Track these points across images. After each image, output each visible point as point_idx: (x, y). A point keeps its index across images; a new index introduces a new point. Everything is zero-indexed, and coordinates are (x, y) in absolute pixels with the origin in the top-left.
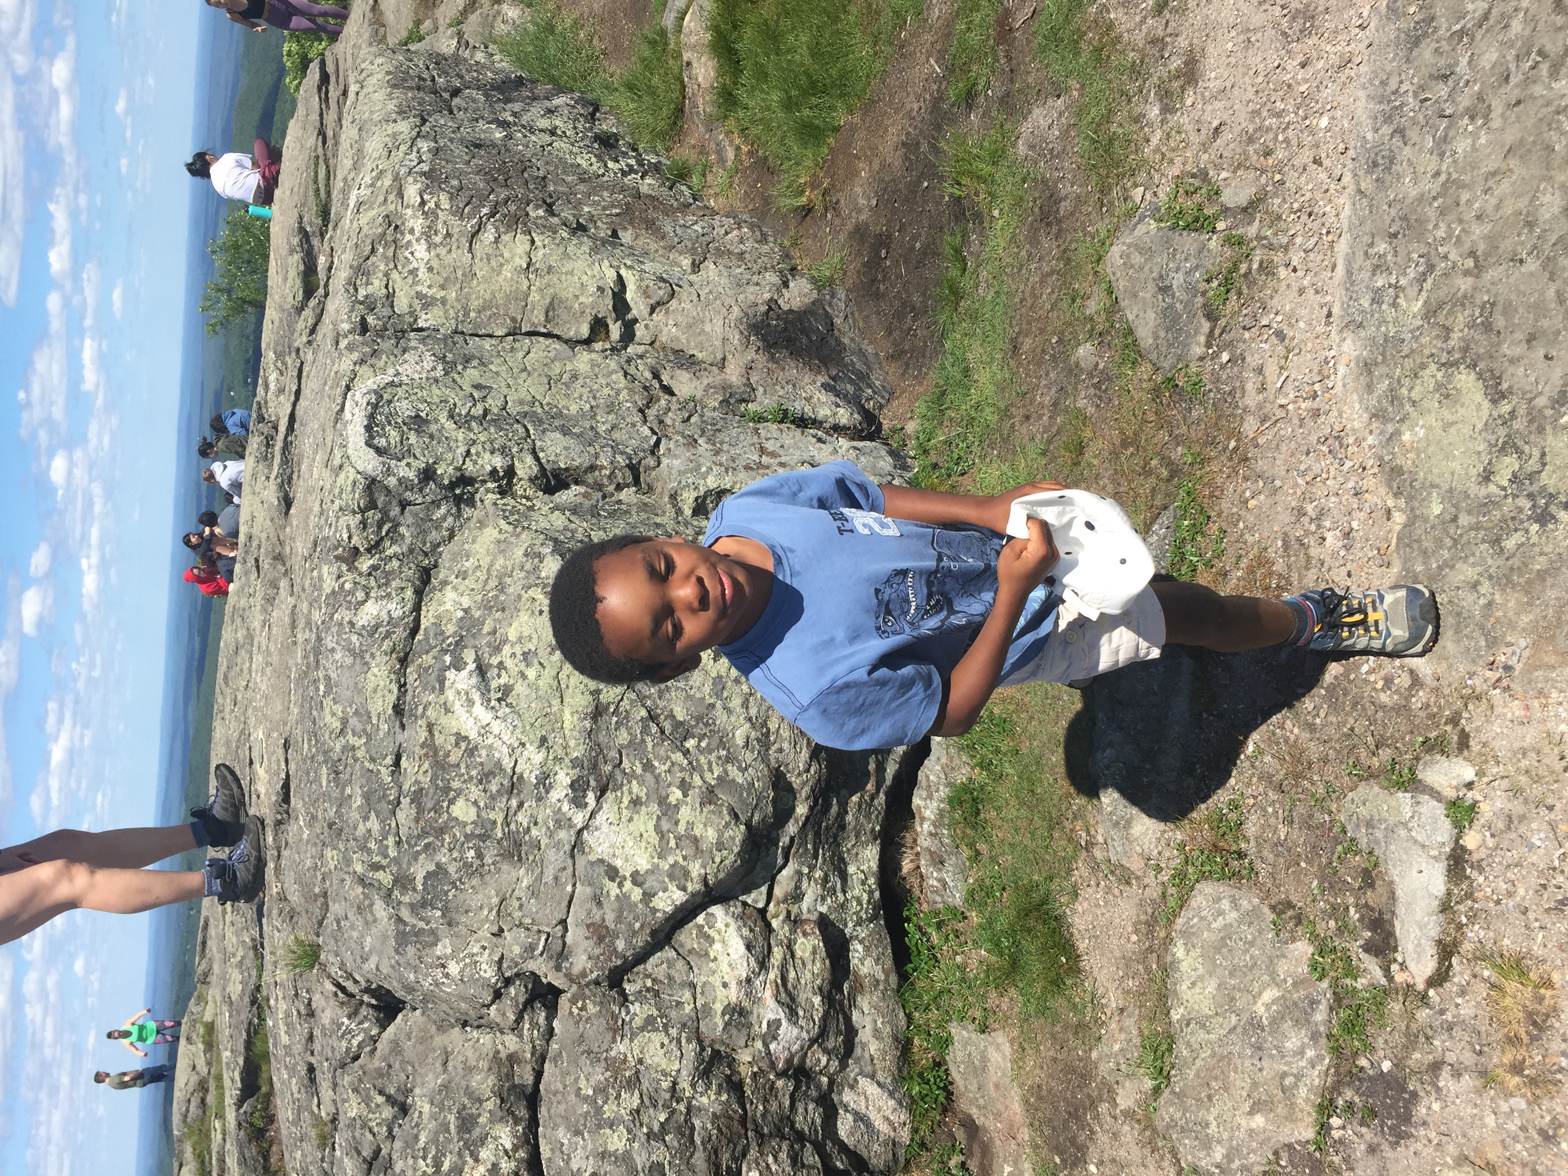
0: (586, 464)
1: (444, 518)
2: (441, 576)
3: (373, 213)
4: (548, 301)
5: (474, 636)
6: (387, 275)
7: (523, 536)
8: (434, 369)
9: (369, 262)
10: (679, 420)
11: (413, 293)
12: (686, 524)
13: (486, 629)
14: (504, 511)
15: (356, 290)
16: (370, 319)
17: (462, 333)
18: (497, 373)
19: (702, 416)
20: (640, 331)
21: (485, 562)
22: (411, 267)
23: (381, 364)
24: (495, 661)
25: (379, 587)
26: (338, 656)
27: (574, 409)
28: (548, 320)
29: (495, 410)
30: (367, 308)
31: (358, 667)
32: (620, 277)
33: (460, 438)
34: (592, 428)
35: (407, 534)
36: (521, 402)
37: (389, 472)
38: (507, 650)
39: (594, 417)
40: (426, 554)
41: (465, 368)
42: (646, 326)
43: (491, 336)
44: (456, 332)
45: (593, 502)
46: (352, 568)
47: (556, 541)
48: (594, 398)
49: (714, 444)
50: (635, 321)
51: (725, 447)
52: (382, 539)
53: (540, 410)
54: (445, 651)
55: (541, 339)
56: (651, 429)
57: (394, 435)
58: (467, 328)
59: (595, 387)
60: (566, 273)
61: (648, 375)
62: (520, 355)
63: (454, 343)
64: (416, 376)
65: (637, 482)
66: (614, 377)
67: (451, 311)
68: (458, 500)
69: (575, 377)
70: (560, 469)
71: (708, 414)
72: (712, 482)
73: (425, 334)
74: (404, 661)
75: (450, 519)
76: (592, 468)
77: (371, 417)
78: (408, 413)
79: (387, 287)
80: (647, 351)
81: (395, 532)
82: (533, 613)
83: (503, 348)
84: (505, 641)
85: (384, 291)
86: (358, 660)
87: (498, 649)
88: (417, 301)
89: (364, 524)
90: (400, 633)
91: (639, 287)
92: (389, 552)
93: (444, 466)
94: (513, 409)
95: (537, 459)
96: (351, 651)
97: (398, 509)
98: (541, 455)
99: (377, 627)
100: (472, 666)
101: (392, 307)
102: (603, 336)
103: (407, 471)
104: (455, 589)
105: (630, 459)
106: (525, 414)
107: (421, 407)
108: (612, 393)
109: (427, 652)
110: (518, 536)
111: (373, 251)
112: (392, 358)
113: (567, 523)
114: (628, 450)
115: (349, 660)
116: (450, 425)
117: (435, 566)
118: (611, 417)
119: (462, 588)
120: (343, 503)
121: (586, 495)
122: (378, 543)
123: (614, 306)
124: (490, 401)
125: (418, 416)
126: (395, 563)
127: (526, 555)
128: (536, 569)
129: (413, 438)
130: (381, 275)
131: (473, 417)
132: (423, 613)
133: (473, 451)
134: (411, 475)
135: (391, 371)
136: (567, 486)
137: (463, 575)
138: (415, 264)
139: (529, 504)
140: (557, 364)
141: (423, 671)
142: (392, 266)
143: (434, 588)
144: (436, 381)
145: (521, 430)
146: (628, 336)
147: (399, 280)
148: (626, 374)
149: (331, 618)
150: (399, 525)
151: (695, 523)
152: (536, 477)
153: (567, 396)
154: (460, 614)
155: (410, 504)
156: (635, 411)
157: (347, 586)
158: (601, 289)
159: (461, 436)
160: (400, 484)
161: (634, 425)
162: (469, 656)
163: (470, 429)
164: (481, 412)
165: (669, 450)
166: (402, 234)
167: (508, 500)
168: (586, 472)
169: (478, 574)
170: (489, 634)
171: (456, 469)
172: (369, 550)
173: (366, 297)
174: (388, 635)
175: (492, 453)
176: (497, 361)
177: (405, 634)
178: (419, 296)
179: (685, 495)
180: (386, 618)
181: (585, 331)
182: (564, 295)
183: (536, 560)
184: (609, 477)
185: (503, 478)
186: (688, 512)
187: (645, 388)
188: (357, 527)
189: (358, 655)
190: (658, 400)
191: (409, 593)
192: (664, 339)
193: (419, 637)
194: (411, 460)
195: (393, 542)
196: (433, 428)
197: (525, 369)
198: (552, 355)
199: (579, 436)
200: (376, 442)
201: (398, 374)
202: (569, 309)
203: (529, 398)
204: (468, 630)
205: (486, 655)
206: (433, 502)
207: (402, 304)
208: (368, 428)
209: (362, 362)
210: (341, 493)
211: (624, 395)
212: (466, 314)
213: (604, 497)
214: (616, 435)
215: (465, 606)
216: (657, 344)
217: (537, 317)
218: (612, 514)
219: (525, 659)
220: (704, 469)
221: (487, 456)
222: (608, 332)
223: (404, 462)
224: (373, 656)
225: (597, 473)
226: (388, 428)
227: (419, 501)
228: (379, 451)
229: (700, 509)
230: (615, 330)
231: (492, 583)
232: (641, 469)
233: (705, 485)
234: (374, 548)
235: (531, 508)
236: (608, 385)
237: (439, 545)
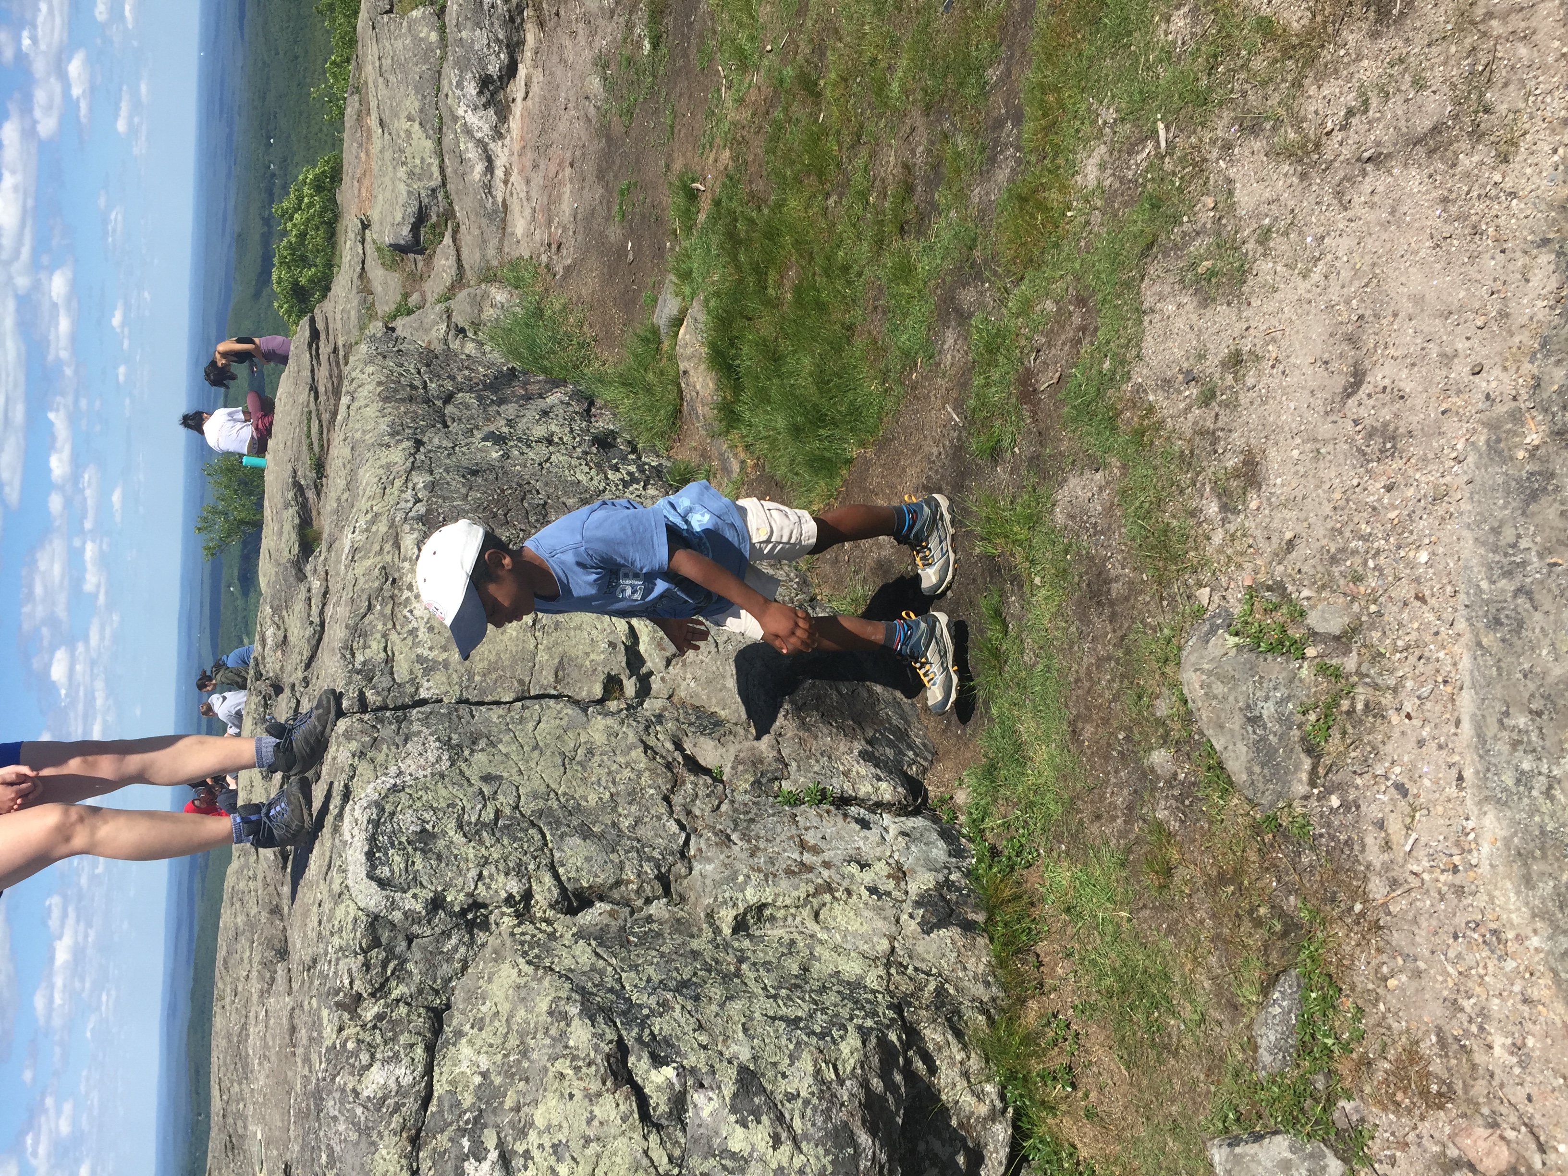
0: (611, 881)
1: (456, 949)
2: (455, 1022)
3: (368, 563)
4: (556, 661)
5: (494, 1111)
6: (385, 636)
7: (546, 983)
8: (439, 760)
9: (366, 621)
10: (708, 809)
11: (414, 656)
12: (727, 946)
13: (509, 1103)
14: (522, 943)
15: (353, 655)
16: (369, 694)
17: (467, 702)
18: (507, 755)
19: (732, 802)
20: (656, 683)
21: (505, 1008)
22: (410, 627)
23: (381, 758)
24: (520, 1148)
25: (386, 1043)
26: (341, 1127)
27: (593, 798)
28: (557, 680)
29: (507, 811)
30: (365, 679)
31: (363, 1145)
32: (631, 628)
33: (471, 856)
34: (614, 824)
35: (415, 971)
36: (535, 796)
37: (393, 905)
38: (532, 1135)
39: (614, 809)
40: (437, 992)
41: (472, 751)
42: (663, 679)
43: (498, 703)
44: (460, 701)
45: (620, 922)
46: (355, 1015)
47: (582, 990)
48: (614, 782)
49: (749, 841)
50: (651, 673)
51: (762, 844)
52: (387, 979)
53: (556, 805)
54: (462, 1132)
55: (552, 702)
56: (678, 822)
57: (398, 859)
58: (473, 696)
59: (615, 767)
60: (575, 629)
61: (669, 746)
62: (530, 726)
63: (460, 718)
64: (421, 773)
65: (667, 892)
66: (633, 754)
67: (455, 676)
68: (471, 926)
69: (590, 752)
70: (582, 888)
71: (739, 798)
72: (751, 896)
73: (426, 709)
74: (415, 1141)
75: (462, 950)
76: (618, 883)
77: (372, 839)
78: (413, 828)
79: (385, 650)
80: (665, 709)
81: (402, 969)
82: (562, 1095)
83: (512, 718)
84: (532, 1124)
85: (383, 655)
86: (364, 1137)
87: (522, 1133)
88: (418, 666)
89: (367, 966)
90: (411, 1105)
91: (653, 638)
92: (396, 994)
93: (454, 893)
94: (528, 807)
95: (556, 876)
96: (356, 1125)
97: (404, 944)
98: (561, 871)
99: (384, 1099)
100: (493, 1155)
101: (392, 673)
102: (617, 694)
103: (414, 903)
104: (471, 1043)
105: (658, 867)
106: (541, 813)
107: (426, 816)
108: (633, 776)
109: (442, 1131)
110: (540, 980)
111: (370, 608)
112: (393, 748)
113: (594, 959)
114: (656, 854)
115: (354, 1136)
116: (459, 839)
117: (448, 1007)
118: (634, 808)
119: (479, 1043)
120: (344, 943)
121: (612, 914)
122: (383, 985)
123: (628, 663)
124: (501, 798)
125: (424, 830)
126: (403, 1010)
127: (551, 1013)
128: (563, 1034)
129: (419, 864)
130: (378, 636)
131: (485, 825)
132: (436, 1076)
133: (485, 873)
134: (418, 907)
135: (393, 770)
136: (590, 904)
137: (479, 1024)
138: (414, 624)
139: (550, 929)
140: (571, 734)
141: (438, 1156)
142: (390, 625)
143: (447, 1041)
144: (442, 776)
145: (537, 837)
146: (644, 690)
147: (398, 641)
148: (647, 747)
149: (333, 1080)
150: (405, 961)
151: (736, 944)
152: (557, 902)
153: (584, 780)
154: (478, 1079)
155: (417, 936)
156: (659, 800)
157: (350, 1045)
158: (613, 645)
159: (471, 854)
160: (407, 918)
161: (659, 818)
162: (490, 1140)
163: (481, 842)
164: (492, 816)
165: (700, 850)
166: (400, 590)
167: (528, 927)
168: (611, 888)
169: (497, 1024)
170: (511, 1109)
171: (468, 895)
172: (373, 995)
173: (364, 663)
174: (397, 1109)
175: (507, 874)
176: (507, 738)
177: (417, 1106)
178: (420, 659)
179: (723, 913)
180: (393, 1086)
181: (598, 691)
182: (573, 653)
183: (563, 1024)
184: (637, 892)
185: (520, 902)
186: (727, 931)
187: (669, 766)
188: (359, 971)
189: (364, 1131)
190: (684, 783)
191: (419, 1052)
192: (683, 694)
193: (432, 1108)
194: (417, 890)
195: (400, 980)
196: (441, 844)
197: (536, 747)
198: (564, 723)
199: (601, 836)
200: (378, 872)
201: (400, 773)
202: (580, 667)
203: (543, 789)
204: (487, 1103)
205: (509, 1138)
206: (443, 932)
207: (402, 671)
208: (370, 855)
209: (362, 754)
210: (341, 930)
211: (645, 779)
212: (471, 679)
213: (632, 913)
214: (640, 831)
215: (484, 1068)
216: (675, 699)
217: (546, 678)
218: (643, 939)
219: (555, 1153)
220: (741, 878)
221: (501, 878)
222: (622, 689)
223: (409, 895)
224: (380, 1135)
225: (623, 888)
226: (391, 852)
227: (428, 933)
228: (383, 884)
229: (740, 926)
230: (630, 687)
231: (513, 1041)
232: (672, 878)
233: (744, 900)
234: (379, 991)
235: (552, 936)
236: (628, 765)
237: (450, 979)
